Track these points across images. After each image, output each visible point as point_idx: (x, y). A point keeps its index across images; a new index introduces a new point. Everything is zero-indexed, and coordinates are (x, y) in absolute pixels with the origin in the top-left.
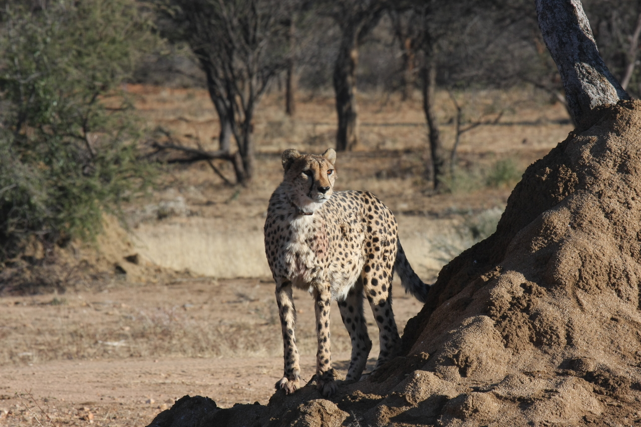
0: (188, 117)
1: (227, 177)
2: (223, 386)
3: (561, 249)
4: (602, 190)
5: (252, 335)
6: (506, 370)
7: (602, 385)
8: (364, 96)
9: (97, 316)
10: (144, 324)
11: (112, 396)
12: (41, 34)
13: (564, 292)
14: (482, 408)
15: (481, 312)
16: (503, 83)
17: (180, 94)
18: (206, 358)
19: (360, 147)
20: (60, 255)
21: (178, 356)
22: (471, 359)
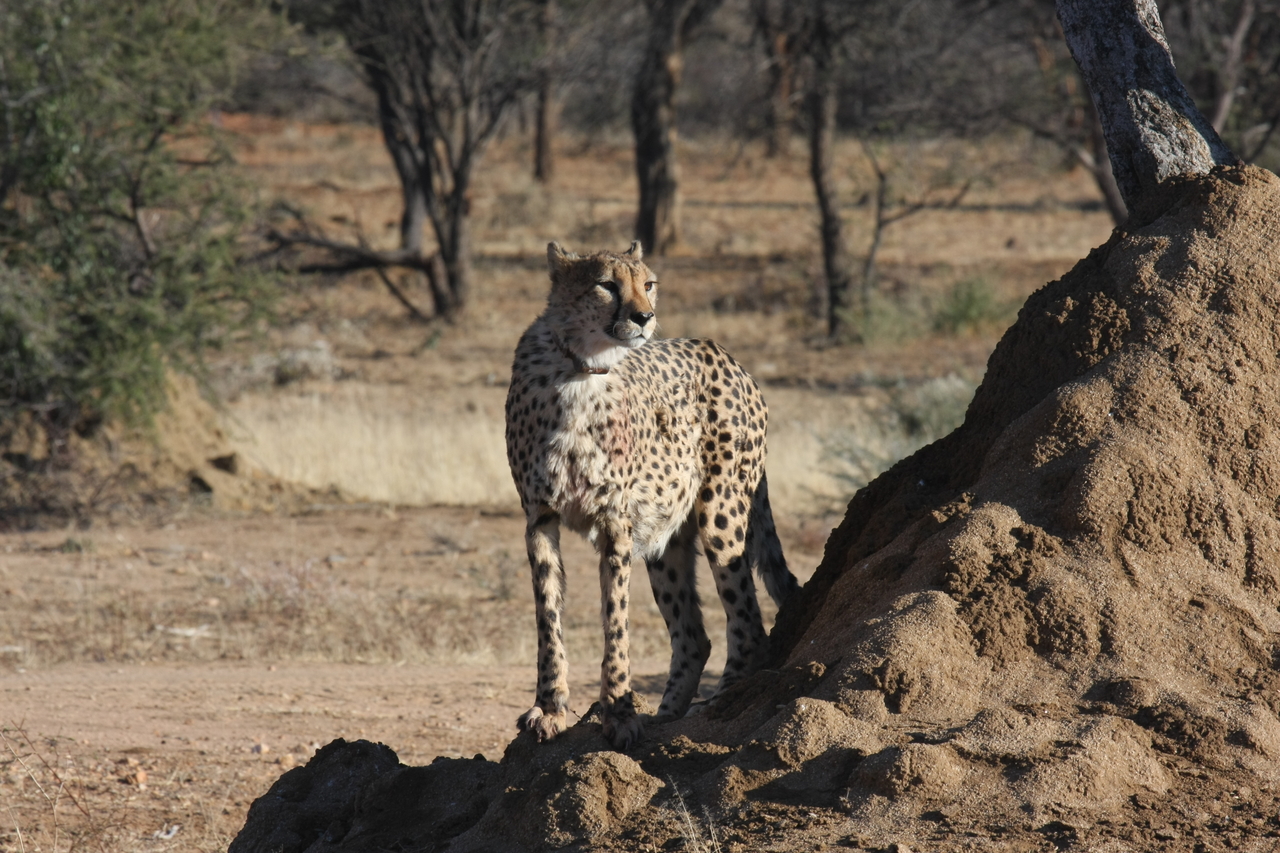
0: (338, 181)
1: (415, 302)
2: (407, 722)
3: (1093, 461)
4: (1177, 345)
5: (464, 621)
6: (978, 700)
7: (1169, 734)
8: (692, 146)
9: (154, 577)
10: (248, 595)
11: (183, 737)
12: (51, 11)
13: (1098, 547)
14: (930, 776)
15: (931, 584)
16: (972, 126)
17: (323, 135)
18: (371, 665)
19: (683, 248)
20: (80, 452)
21: (315, 659)
22: (910, 677)
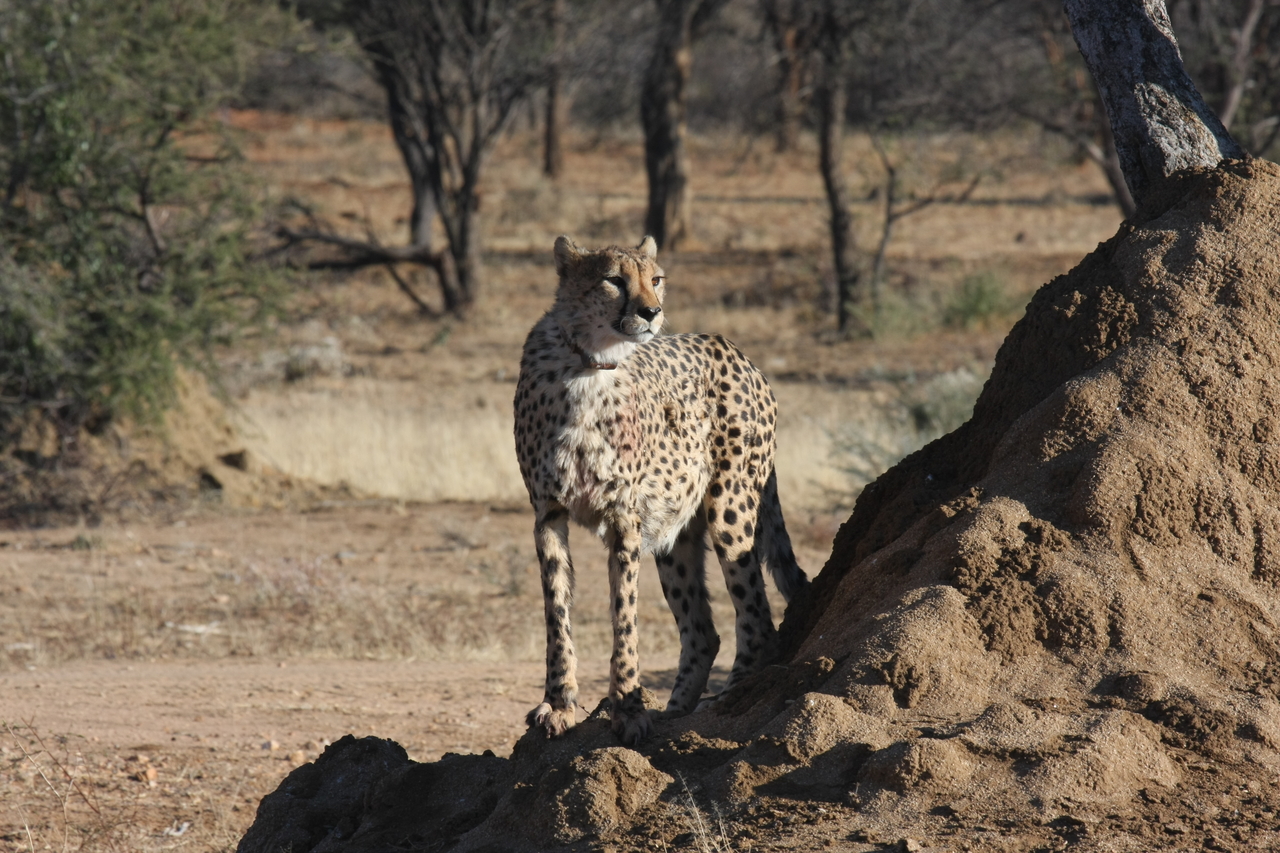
0: (347, 177)
1: (425, 298)
2: (417, 718)
3: (1102, 455)
4: (1185, 339)
5: (474, 617)
6: (987, 695)
7: (1178, 728)
8: (701, 141)
9: (164, 573)
10: (259, 591)
11: (193, 734)
12: (60, 8)
13: (1106, 541)
14: (939, 771)
15: (940, 579)
16: (981, 120)
17: (333, 131)
18: (381, 661)
19: (692, 244)
20: (90, 449)
21: (325, 656)
22: (919, 672)
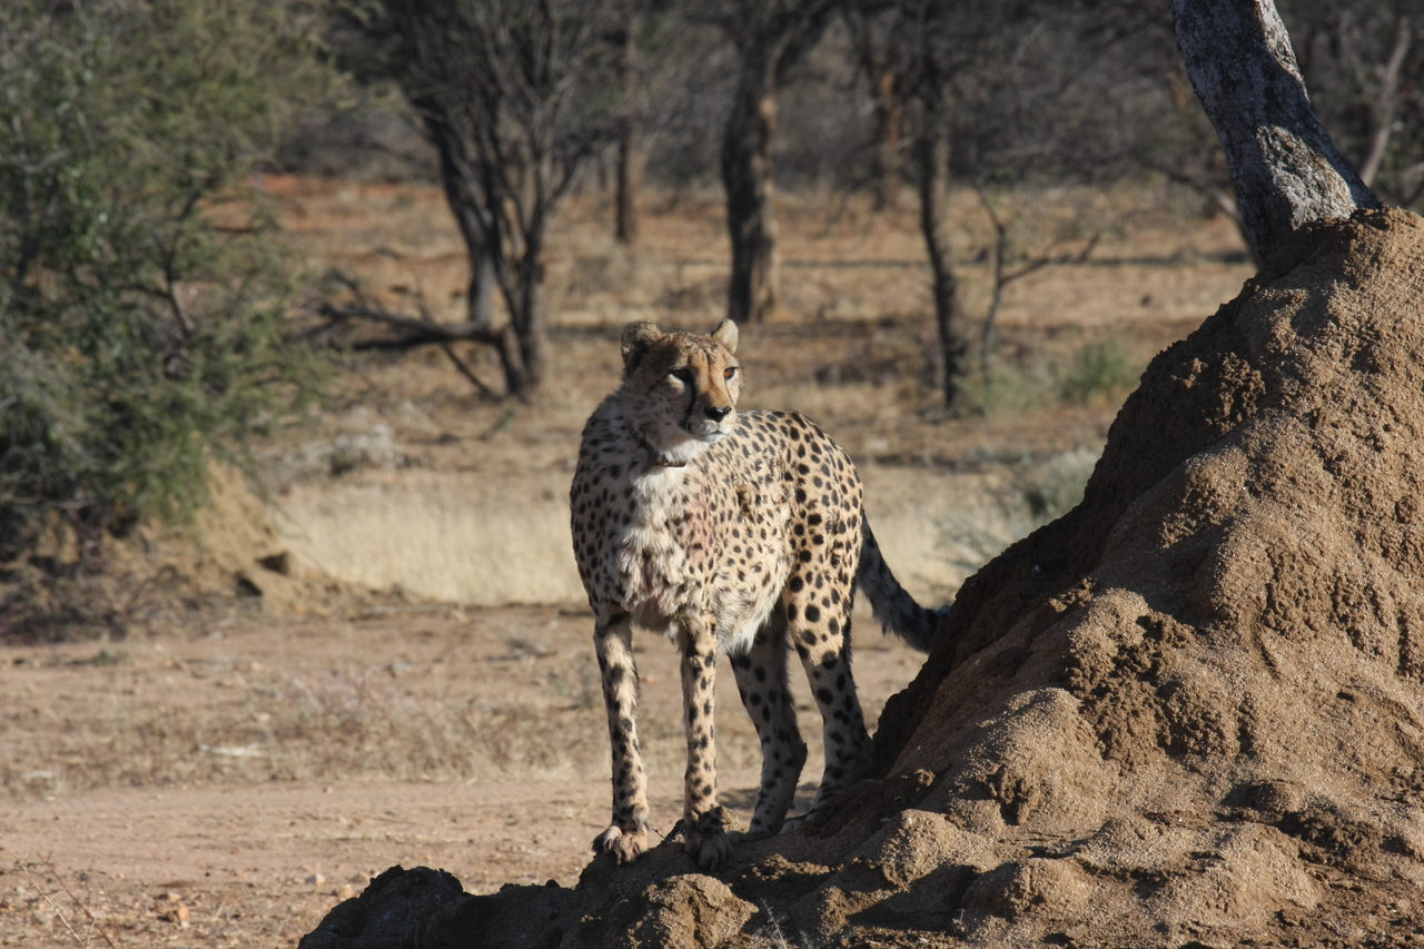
0: (398, 247)
1: (485, 380)
2: (478, 846)
3: (1228, 540)
4: (1318, 410)
5: (542, 732)
6: (1105, 809)
7: (1318, 842)
8: (791, 200)
9: (198, 691)
10: (303, 709)
11: (229, 868)
12: (72, 64)
13: (1234, 636)
14: (1052, 894)
15: (1050, 681)
16: (1099, 171)
17: (381, 197)
18: (438, 784)
19: (782, 314)
20: (114, 553)
21: (376, 779)
22: (1029, 784)
